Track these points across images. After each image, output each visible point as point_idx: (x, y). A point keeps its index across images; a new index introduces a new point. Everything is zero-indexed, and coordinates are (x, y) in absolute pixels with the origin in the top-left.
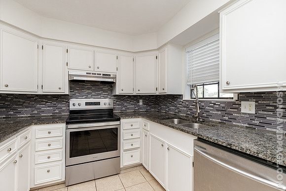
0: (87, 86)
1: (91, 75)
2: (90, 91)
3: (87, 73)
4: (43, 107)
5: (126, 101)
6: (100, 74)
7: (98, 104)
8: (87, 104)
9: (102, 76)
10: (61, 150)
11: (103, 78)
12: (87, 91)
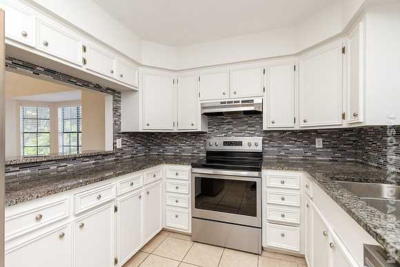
0: (227, 120)
1: (226, 104)
2: (230, 127)
3: (221, 103)
4: (184, 146)
5: (286, 140)
6: (239, 102)
7: (240, 144)
8: (226, 143)
9: (240, 103)
10: (187, 196)
11: (243, 106)
12: (227, 127)
